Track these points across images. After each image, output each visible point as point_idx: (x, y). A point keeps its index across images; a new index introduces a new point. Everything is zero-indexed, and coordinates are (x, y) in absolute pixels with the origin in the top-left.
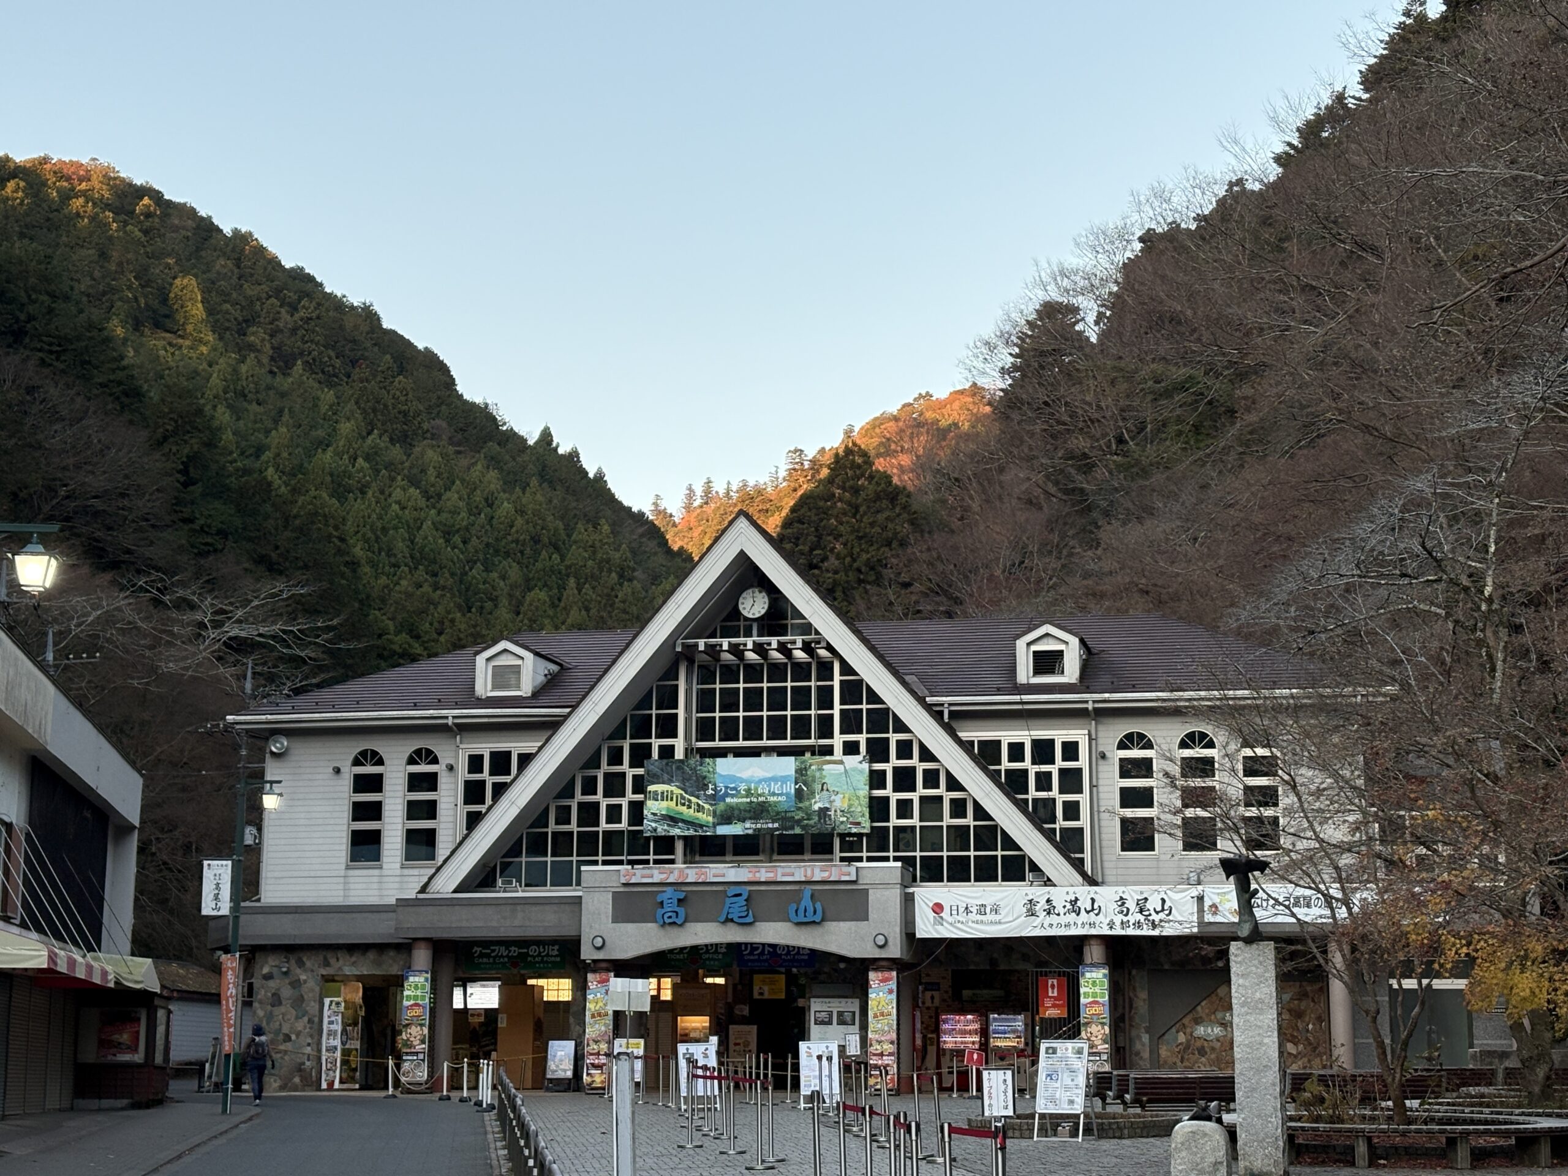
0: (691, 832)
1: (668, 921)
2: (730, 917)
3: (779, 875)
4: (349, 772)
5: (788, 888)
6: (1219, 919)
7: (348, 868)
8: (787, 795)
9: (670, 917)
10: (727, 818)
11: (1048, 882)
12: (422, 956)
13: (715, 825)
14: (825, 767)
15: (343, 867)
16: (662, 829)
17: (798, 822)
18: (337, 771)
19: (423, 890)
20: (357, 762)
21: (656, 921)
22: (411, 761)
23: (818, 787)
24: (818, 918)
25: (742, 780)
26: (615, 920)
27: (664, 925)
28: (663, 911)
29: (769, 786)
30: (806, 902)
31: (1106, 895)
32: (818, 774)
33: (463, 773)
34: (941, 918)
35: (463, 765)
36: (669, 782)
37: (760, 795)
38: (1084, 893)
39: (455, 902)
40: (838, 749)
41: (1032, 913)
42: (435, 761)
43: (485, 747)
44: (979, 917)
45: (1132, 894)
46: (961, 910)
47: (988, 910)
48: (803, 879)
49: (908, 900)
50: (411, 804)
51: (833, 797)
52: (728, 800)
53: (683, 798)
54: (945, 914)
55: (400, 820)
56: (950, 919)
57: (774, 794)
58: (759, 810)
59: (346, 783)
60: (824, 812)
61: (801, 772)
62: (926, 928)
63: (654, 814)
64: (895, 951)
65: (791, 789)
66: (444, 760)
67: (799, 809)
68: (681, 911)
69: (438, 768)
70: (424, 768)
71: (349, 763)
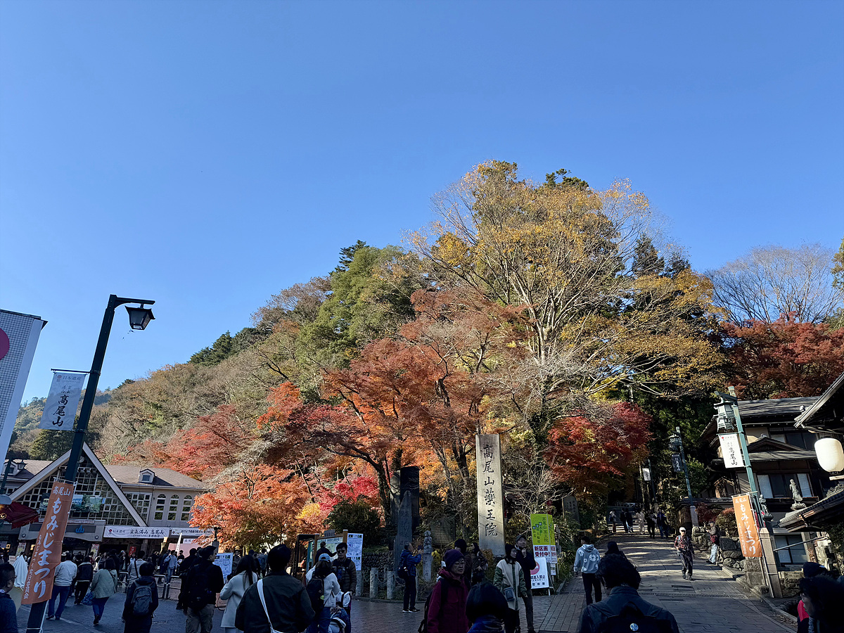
3: (75, 521)
5: (77, 525)
6: (175, 534)
11: (139, 526)
14: (90, 497)
17: (81, 509)
23: (87, 502)
24: (82, 532)
26: (30, 530)
30: (81, 528)
31: (150, 529)
32: (88, 499)
34: (111, 533)
38: (145, 529)
40: (94, 493)
41: (132, 533)
44: (120, 533)
45: (155, 529)
46: (116, 531)
47: (122, 532)
49: (104, 529)
51: (91, 504)
56: (113, 533)
60: (87, 507)
61: (84, 498)
62: (107, 535)
64: (100, 540)
65: (81, 502)
67: (82, 506)
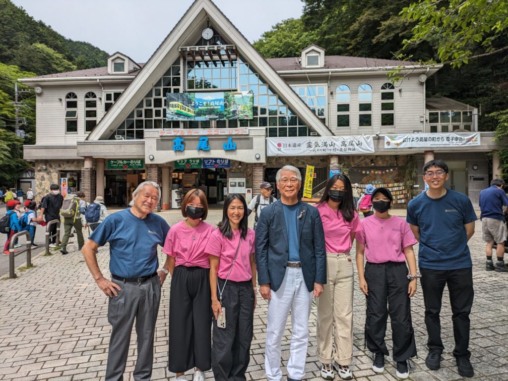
0: (186, 119)
2: (201, 148)
3: (219, 132)
4: (65, 100)
5: (223, 137)
7: (66, 134)
8: (221, 106)
9: (178, 148)
10: (199, 114)
12: (88, 163)
13: (195, 117)
14: (235, 95)
15: (64, 133)
16: (176, 118)
17: (225, 115)
18: (61, 100)
19: (87, 139)
20: (68, 97)
21: (173, 150)
22: (87, 97)
23: (232, 103)
24: (234, 148)
25: (205, 101)
26: (158, 149)
27: (176, 151)
28: (175, 146)
29: (214, 103)
30: (230, 143)
31: (338, 140)
32: (232, 98)
33: (104, 101)
35: (104, 97)
36: (178, 101)
37: (211, 106)
38: (330, 140)
39: (99, 143)
40: (239, 90)
41: (310, 146)
42: (95, 97)
43: (112, 92)
44: (294, 148)
45: (348, 139)
46: (287, 145)
47: (297, 145)
48: (228, 134)
50: (87, 112)
51: (238, 107)
52: (200, 108)
53: (183, 107)
54: (281, 147)
55: (83, 117)
56: (284, 149)
57: (216, 106)
58: (211, 112)
59: (64, 104)
60: (234, 112)
61: (226, 97)
63: (172, 113)
64: (263, 160)
65: (222, 103)
66: (98, 97)
67: (225, 111)
68: (182, 146)
69: (97, 99)
70: (91, 99)
71: (64, 97)
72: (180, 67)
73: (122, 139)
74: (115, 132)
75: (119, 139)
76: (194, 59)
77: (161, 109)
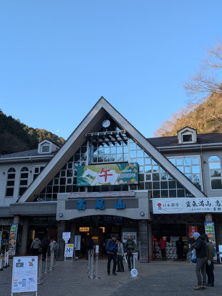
1: (80, 209)
2: (98, 207)
3: (112, 195)
4: (7, 173)
5: (115, 198)
7: (5, 198)
9: (81, 208)
11: (193, 196)
12: (16, 220)
15: (4, 197)
18: (4, 173)
19: (17, 201)
20: (9, 171)
21: (77, 209)
22: (22, 170)
24: (123, 207)
26: (66, 209)
27: (79, 210)
28: (79, 206)
30: (120, 202)
31: (212, 200)
33: (34, 173)
34: (161, 208)
35: (33, 171)
38: (205, 200)
39: (25, 205)
40: (129, 162)
41: (188, 206)
43: (39, 166)
44: (172, 207)
45: (221, 200)
46: (167, 205)
47: (175, 205)
48: (119, 196)
49: (150, 202)
50: (21, 181)
54: (162, 206)
55: (18, 185)
56: (163, 208)
59: (6, 176)
62: (156, 211)
64: (147, 217)
66: (29, 170)
68: (84, 206)
69: (28, 172)
70: (25, 172)
71: (7, 171)
72: (86, 147)
73: (42, 201)
74: (38, 196)
75: (40, 201)
76: (98, 141)
77: (72, 178)
